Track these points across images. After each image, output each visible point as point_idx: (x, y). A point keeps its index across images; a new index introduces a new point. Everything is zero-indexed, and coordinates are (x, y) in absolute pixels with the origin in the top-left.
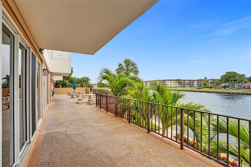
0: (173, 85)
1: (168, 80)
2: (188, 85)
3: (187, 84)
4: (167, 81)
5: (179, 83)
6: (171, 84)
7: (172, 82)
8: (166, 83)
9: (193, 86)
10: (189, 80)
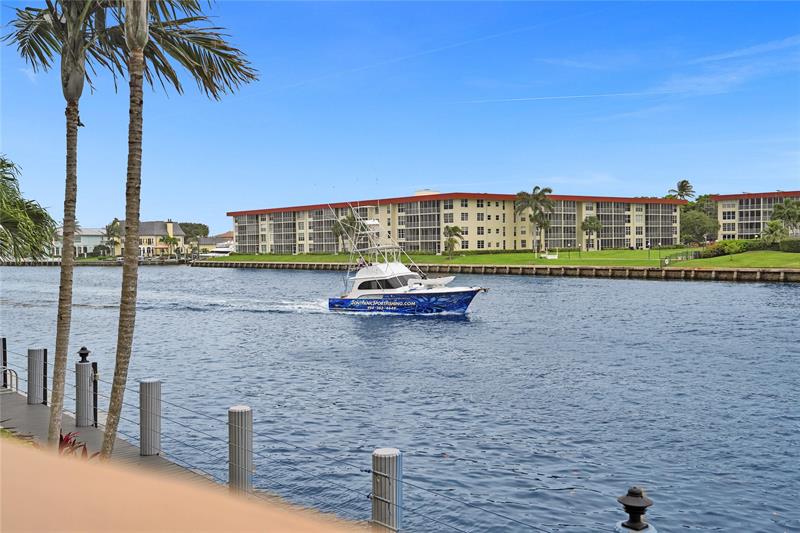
0: (499, 238)
1: (465, 198)
2: (594, 236)
3: (587, 227)
4: (457, 204)
5: (540, 221)
6: (480, 231)
7: (492, 210)
8: (449, 218)
9: (620, 244)
10: (599, 202)
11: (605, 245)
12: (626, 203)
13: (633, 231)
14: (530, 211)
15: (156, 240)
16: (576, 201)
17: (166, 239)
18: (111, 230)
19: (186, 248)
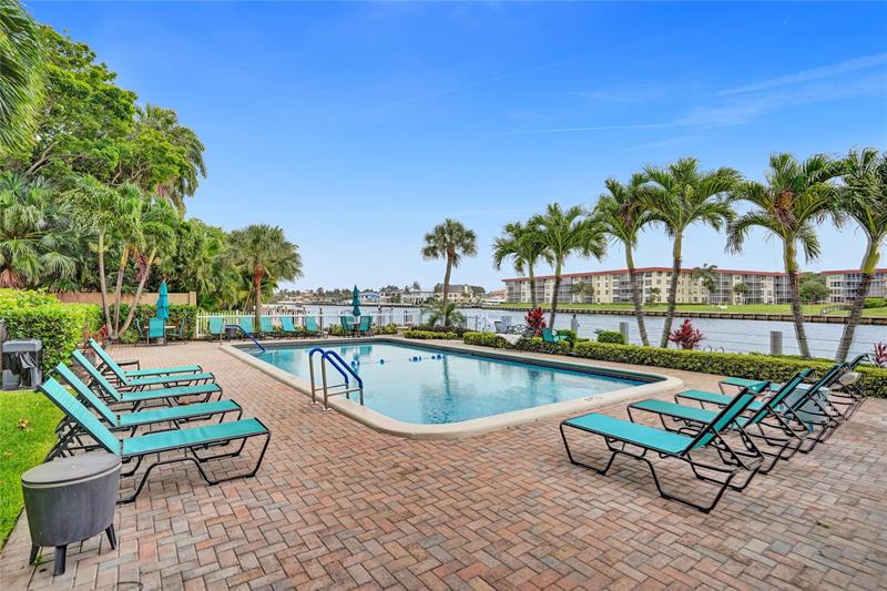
1: (659, 271)
3: (737, 290)
8: (649, 283)
9: (759, 301)
10: (746, 275)
11: (749, 301)
12: (763, 276)
13: (766, 293)
14: (701, 279)
15: (459, 295)
16: (730, 274)
17: (464, 295)
18: (437, 289)
19: (474, 300)
